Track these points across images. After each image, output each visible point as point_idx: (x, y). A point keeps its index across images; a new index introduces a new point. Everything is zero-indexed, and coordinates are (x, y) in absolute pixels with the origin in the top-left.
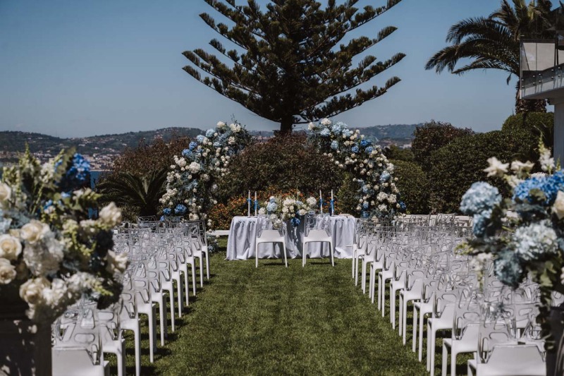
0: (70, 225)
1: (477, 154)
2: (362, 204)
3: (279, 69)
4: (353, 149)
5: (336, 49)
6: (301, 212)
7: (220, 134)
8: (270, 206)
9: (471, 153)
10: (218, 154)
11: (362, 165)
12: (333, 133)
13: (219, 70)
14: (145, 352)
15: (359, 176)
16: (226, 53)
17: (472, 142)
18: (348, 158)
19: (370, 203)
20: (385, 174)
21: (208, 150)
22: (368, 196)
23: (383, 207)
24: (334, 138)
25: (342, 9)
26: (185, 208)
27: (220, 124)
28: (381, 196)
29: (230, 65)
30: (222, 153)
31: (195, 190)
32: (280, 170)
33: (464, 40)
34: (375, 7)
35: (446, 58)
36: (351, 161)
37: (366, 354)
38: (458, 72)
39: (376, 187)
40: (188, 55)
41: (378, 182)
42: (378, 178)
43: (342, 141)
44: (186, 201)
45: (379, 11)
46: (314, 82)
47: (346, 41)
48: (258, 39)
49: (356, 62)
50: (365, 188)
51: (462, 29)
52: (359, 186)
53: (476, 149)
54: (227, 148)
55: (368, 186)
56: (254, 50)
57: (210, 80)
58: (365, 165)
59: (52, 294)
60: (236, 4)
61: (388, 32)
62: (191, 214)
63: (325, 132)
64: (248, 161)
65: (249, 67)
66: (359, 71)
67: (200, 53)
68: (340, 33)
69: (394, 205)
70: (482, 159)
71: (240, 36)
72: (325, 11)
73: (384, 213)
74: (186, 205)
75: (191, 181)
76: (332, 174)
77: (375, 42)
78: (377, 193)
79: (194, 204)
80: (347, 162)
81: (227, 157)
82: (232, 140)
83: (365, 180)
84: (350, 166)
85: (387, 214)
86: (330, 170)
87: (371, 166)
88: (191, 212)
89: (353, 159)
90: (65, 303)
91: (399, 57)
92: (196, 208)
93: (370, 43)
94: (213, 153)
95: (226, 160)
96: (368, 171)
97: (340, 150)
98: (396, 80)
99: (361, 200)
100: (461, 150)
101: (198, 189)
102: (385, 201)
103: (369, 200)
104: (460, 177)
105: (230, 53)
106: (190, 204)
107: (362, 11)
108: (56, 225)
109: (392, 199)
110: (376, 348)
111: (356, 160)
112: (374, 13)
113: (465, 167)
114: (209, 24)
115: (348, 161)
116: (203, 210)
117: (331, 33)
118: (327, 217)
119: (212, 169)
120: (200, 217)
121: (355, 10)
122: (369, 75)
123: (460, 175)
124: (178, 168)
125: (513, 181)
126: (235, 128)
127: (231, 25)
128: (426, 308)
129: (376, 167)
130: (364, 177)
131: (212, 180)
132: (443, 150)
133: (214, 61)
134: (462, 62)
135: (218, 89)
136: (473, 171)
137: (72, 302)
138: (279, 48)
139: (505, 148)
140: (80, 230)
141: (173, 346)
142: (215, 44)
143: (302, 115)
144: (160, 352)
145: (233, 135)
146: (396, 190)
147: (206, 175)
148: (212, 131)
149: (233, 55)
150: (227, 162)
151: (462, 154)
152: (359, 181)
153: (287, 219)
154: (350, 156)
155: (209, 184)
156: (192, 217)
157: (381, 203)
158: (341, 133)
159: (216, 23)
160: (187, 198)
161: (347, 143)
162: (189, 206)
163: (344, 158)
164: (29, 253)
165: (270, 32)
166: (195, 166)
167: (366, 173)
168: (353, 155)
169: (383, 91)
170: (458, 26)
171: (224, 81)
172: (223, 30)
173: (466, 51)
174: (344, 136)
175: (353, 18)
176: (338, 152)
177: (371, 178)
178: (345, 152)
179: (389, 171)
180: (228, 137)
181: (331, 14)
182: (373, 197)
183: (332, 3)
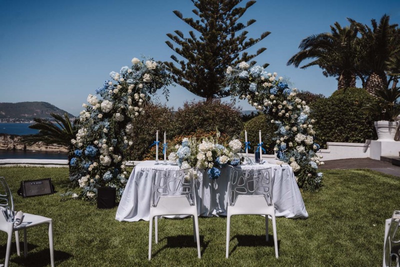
1: (333, 109)
2: (279, 145)
3: (206, 71)
4: (272, 91)
6: (222, 160)
7: (135, 71)
8: (182, 150)
9: (329, 108)
10: (130, 91)
11: (280, 107)
12: (251, 75)
13: (175, 71)
15: (277, 117)
16: (179, 62)
17: (329, 101)
18: (267, 100)
19: (288, 145)
20: (303, 116)
21: (119, 87)
22: (286, 137)
23: (301, 149)
24: (253, 81)
25: (238, 39)
26: (95, 150)
27: (135, 60)
28: (300, 137)
30: (136, 90)
31: (105, 130)
32: (205, 120)
34: (255, 39)
36: (270, 102)
38: (303, 68)
39: (295, 129)
41: (296, 123)
42: (296, 119)
43: (260, 83)
44: (96, 142)
45: (257, 41)
48: (195, 55)
50: (283, 130)
52: (277, 127)
53: (333, 105)
54: (141, 86)
55: (287, 127)
56: (193, 60)
58: (284, 106)
60: (184, 37)
61: (262, 51)
62: (101, 157)
63: (243, 74)
67: (166, 63)
69: (311, 147)
70: (336, 112)
71: (186, 52)
72: (229, 40)
73: (302, 154)
74: (96, 146)
75: (102, 120)
77: (255, 56)
78: (295, 134)
79: (104, 146)
80: (266, 104)
81: (142, 95)
82: (147, 77)
83: (283, 122)
85: (305, 155)
87: (290, 107)
88: (101, 154)
89: (272, 101)
92: (108, 150)
93: (252, 57)
94: (125, 90)
95: (140, 98)
96: (287, 112)
97: (259, 92)
99: (278, 141)
100: (322, 106)
101: (110, 129)
102: (303, 143)
103: (286, 141)
104: (322, 124)
106: (100, 145)
107: (247, 40)
109: (309, 140)
111: (275, 101)
112: (254, 42)
113: (325, 117)
114: (170, 46)
115: (267, 102)
116: (117, 151)
117: (233, 51)
119: (122, 107)
120: (112, 159)
121: (246, 38)
123: (322, 122)
126: (151, 65)
127: (181, 48)
130: (282, 118)
136: (331, 120)
138: (206, 58)
139: (353, 105)
142: (173, 57)
145: (148, 72)
146: (312, 131)
147: (118, 115)
148: (126, 67)
149: (182, 63)
150: (141, 100)
151: (323, 109)
152: (277, 122)
153: (204, 169)
154: (268, 98)
156: (102, 159)
157: (299, 144)
158: (259, 76)
159: (175, 48)
160: (98, 140)
161: (266, 84)
162: (101, 148)
163: (263, 100)
166: (106, 105)
167: (284, 114)
168: (272, 96)
170: (306, 39)
172: (177, 51)
174: (263, 78)
175: (244, 45)
176: (257, 93)
177: (290, 118)
178: (263, 94)
179: (306, 113)
180: (143, 74)
181: (232, 42)
182: (292, 138)
183: (233, 36)
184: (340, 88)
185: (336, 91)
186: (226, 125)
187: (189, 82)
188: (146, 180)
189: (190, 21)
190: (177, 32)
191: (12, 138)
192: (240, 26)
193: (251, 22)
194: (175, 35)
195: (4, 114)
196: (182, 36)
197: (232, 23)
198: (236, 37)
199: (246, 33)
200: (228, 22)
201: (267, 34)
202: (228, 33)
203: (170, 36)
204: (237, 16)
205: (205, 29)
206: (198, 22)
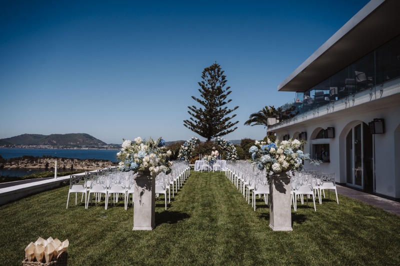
0: (160, 155)
2: (228, 158)
3: (207, 125)
4: (226, 144)
5: (221, 120)
6: (213, 159)
7: (193, 140)
8: (205, 158)
13: (192, 125)
14: (175, 190)
15: (227, 151)
16: (194, 121)
19: (230, 158)
20: (234, 150)
22: (229, 156)
23: (233, 159)
24: (221, 141)
25: (223, 110)
26: (184, 158)
27: (193, 138)
28: (233, 156)
29: (195, 124)
31: (186, 154)
32: (207, 150)
33: (253, 118)
34: (231, 110)
35: (249, 122)
37: (228, 191)
38: (252, 126)
40: (185, 121)
41: (232, 152)
43: (223, 142)
45: (232, 110)
46: (216, 128)
47: (224, 118)
48: (202, 117)
49: (227, 123)
50: (229, 154)
51: (252, 115)
52: (227, 153)
54: (194, 144)
56: (201, 120)
57: (190, 127)
58: (229, 148)
59: (156, 170)
60: (197, 109)
61: (235, 116)
62: (185, 160)
63: (219, 140)
64: (199, 147)
65: (200, 124)
66: (227, 126)
67: (187, 121)
68: (222, 116)
69: (236, 158)
71: (198, 117)
75: (185, 151)
79: (186, 157)
81: (194, 146)
84: (225, 148)
90: (159, 172)
91: (238, 122)
93: (230, 119)
94: (191, 145)
98: (237, 128)
102: (234, 157)
107: (228, 110)
108: (157, 155)
109: (236, 156)
110: (230, 190)
114: (190, 114)
115: (225, 147)
116: (188, 159)
118: (219, 161)
119: (190, 149)
120: (188, 161)
122: (230, 127)
124: (182, 148)
125: (261, 146)
127: (195, 114)
128: (243, 180)
129: (231, 149)
130: (228, 151)
133: (191, 123)
134: (253, 123)
135: (192, 130)
137: (160, 172)
138: (207, 120)
140: (163, 156)
141: (181, 189)
142: (191, 119)
143: (213, 136)
144: (178, 191)
145: (196, 140)
146: (236, 154)
148: (191, 139)
149: (196, 121)
153: (209, 161)
155: (190, 152)
158: (223, 140)
160: (184, 156)
164: (151, 161)
165: (205, 116)
166: (186, 148)
169: (233, 131)
171: (193, 128)
172: (193, 115)
173: (254, 120)
175: (226, 112)
176: (222, 145)
177: (230, 151)
178: (224, 145)
181: (220, 111)
182: (231, 156)
183: (220, 109)
184: (267, 135)
187: (199, 131)
189: (199, 101)
190: (193, 106)
191: (63, 160)
192: (224, 103)
193: (230, 101)
194: (193, 108)
195: (55, 142)
196: (195, 108)
197: (220, 102)
198: (222, 109)
199: (226, 108)
200: (218, 102)
201: (237, 107)
202: (218, 106)
203: (189, 108)
204: (222, 99)
205: (207, 105)
206: (203, 102)
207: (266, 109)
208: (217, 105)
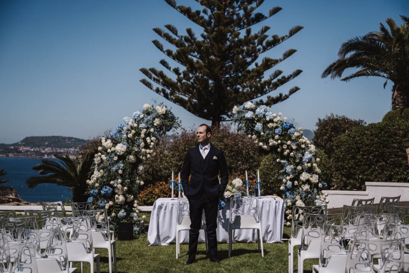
1: (372, 140)
2: (286, 183)
3: (210, 82)
4: (277, 131)
6: (227, 195)
7: (146, 116)
9: (367, 139)
10: (143, 136)
11: (285, 147)
12: (257, 116)
13: (167, 83)
15: (283, 157)
16: (171, 70)
17: (367, 130)
18: (272, 141)
19: (293, 183)
20: (308, 155)
21: (133, 131)
22: (291, 176)
23: (306, 187)
24: (259, 121)
25: (256, 37)
26: (111, 189)
27: (146, 106)
28: (304, 176)
29: (173, 77)
30: (148, 134)
31: (120, 172)
34: (280, 36)
35: (336, 69)
36: (275, 142)
38: (344, 80)
39: (299, 168)
40: (144, 71)
41: (301, 163)
42: (301, 159)
43: (265, 123)
44: (112, 182)
45: (283, 38)
46: (237, 90)
47: (260, 61)
48: (195, 60)
50: (289, 168)
51: (347, 47)
52: (282, 166)
53: (372, 135)
54: (152, 130)
55: (292, 166)
56: (192, 67)
57: (160, 89)
58: (288, 146)
60: (179, 34)
61: (291, 53)
62: (117, 196)
63: (249, 115)
64: (185, 147)
65: (189, 79)
66: (268, 83)
67: (153, 70)
68: (254, 54)
69: (316, 185)
70: (376, 144)
71: (181, 57)
72: (243, 38)
73: (307, 192)
74: (111, 186)
75: (117, 162)
76: (252, 157)
77: (281, 60)
78: (300, 173)
79: (119, 186)
80: (271, 144)
81: (153, 138)
82: (157, 122)
83: (289, 161)
84: (273, 149)
85: (311, 193)
86: (250, 154)
87: (294, 147)
88: (117, 193)
89: (277, 140)
91: (298, 72)
92: (122, 189)
93: (276, 62)
94: (138, 134)
95: (152, 141)
96: (291, 152)
97: (264, 132)
98: (297, 89)
99: (284, 180)
100: (358, 136)
101: (124, 170)
102: (308, 182)
103: (292, 180)
104: (359, 159)
105: (174, 70)
106: (115, 185)
107: (270, 39)
109: (315, 179)
111: (279, 141)
112: (279, 40)
113: (362, 151)
114: (159, 48)
115: (272, 142)
116: (130, 191)
117: (249, 55)
119: (136, 150)
120: (126, 198)
121: (266, 37)
122: (276, 86)
123: (358, 157)
124: (105, 150)
126: (161, 110)
127: (174, 49)
129: (299, 148)
130: (287, 157)
131: (139, 162)
132: (343, 137)
133: (161, 75)
135: (166, 96)
136: (369, 154)
138: (210, 65)
139: (396, 134)
142: (163, 63)
143: (228, 115)
145: (158, 116)
146: (318, 170)
147: (131, 157)
148: (138, 113)
149: (176, 71)
150: (152, 143)
151: (360, 140)
152: (282, 161)
154: (273, 138)
155: (135, 166)
156: (117, 198)
157: (304, 183)
158: (265, 116)
159: (165, 49)
160: (113, 180)
161: (270, 125)
162: (115, 187)
163: (268, 140)
165: (204, 54)
166: (121, 148)
167: (289, 154)
168: (277, 137)
169: (287, 97)
170: (348, 43)
171: (169, 89)
172: (169, 53)
173: (352, 62)
174: (268, 119)
175: (264, 44)
176: (262, 133)
177: (294, 158)
178: (269, 134)
179: (311, 152)
180: (154, 119)
181: (248, 41)
182: (297, 178)
183: (249, 32)
184: (394, 108)
185: (389, 113)
186: (238, 161)
187: (186, 98)
188: (165, 213)
189: (186, 12)
190: (169, 27)
192: (260, 18)
193: (276, 11)
194: (167, 31)
196: (174, 31)
197: (247, 14)
198: (253, 34)
199: (267, 29)
200: (242, 13)
201: (298, 29)
202: (241, 27)
203: (158, 31)
205: (209, 23)
206: (198, 12)
207: (388, 27)
208: (239, 23)
